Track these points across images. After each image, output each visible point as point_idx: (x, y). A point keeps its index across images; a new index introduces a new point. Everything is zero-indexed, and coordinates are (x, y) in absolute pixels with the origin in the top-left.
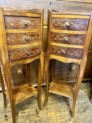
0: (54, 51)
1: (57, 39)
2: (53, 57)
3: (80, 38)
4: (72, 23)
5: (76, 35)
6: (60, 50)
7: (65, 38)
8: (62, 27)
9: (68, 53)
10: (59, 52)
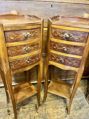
0: (53, 58)
1: (57, 48)
2: (52, 63)
3: (79, 49)
4: (71, 35)
5: (75, 46)
6: (59, 58)
7: (64, 47)
8: (61, 37)
9: (67, 61)
10: (58, 60)
